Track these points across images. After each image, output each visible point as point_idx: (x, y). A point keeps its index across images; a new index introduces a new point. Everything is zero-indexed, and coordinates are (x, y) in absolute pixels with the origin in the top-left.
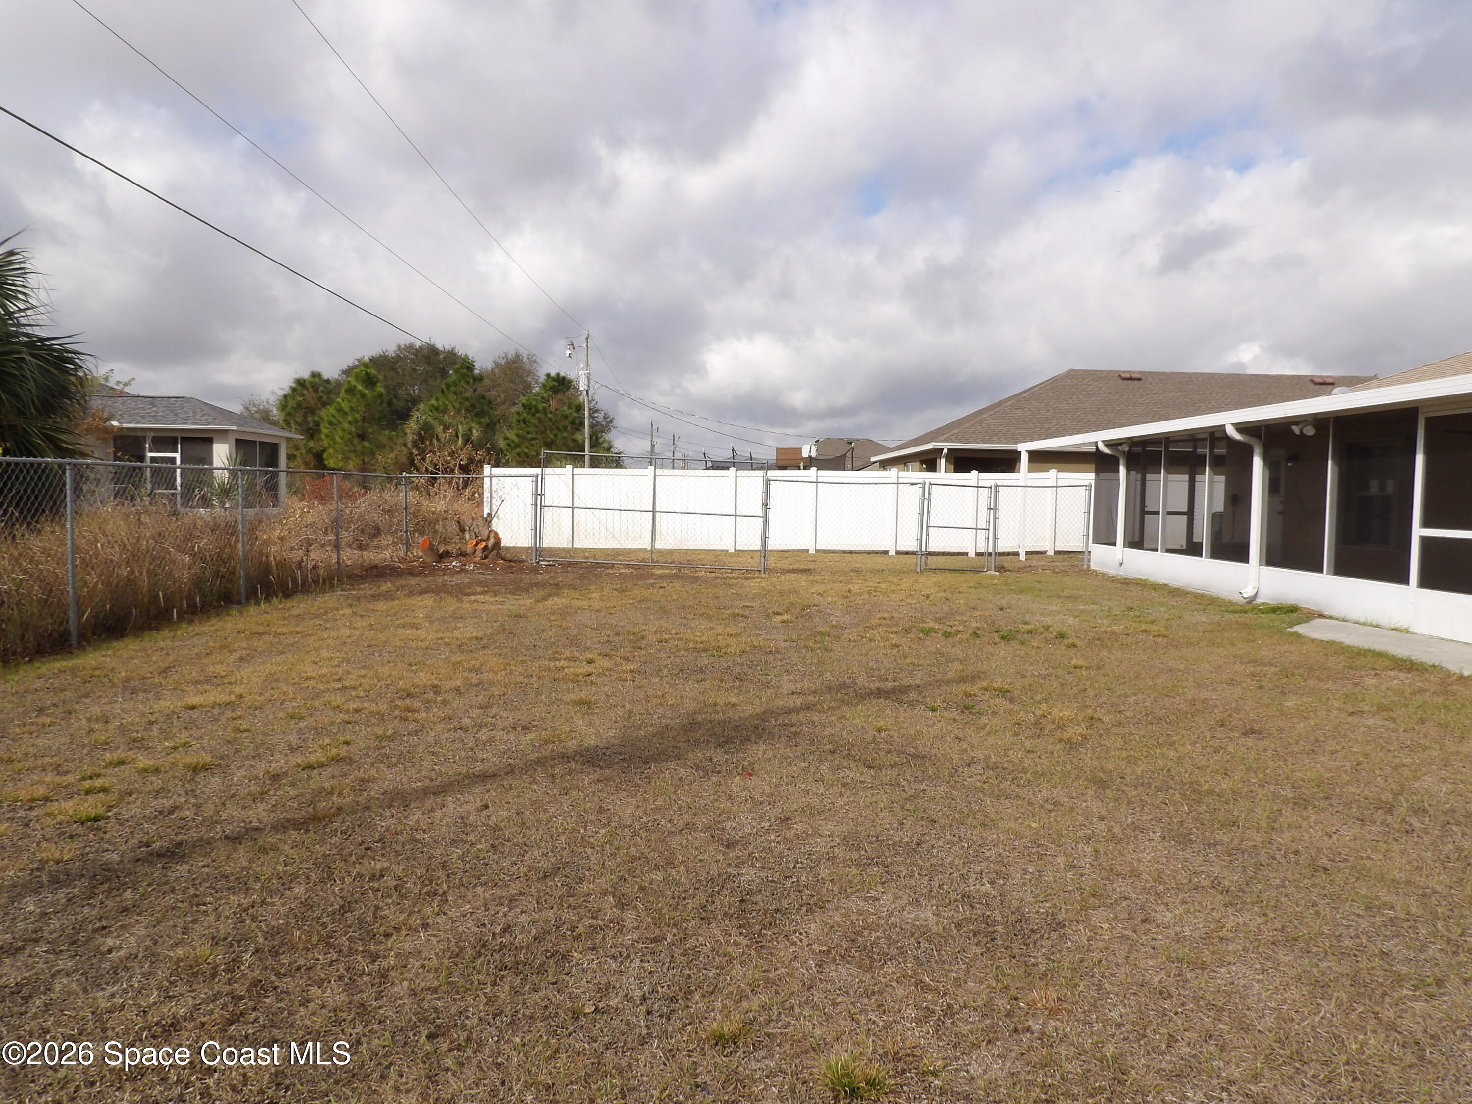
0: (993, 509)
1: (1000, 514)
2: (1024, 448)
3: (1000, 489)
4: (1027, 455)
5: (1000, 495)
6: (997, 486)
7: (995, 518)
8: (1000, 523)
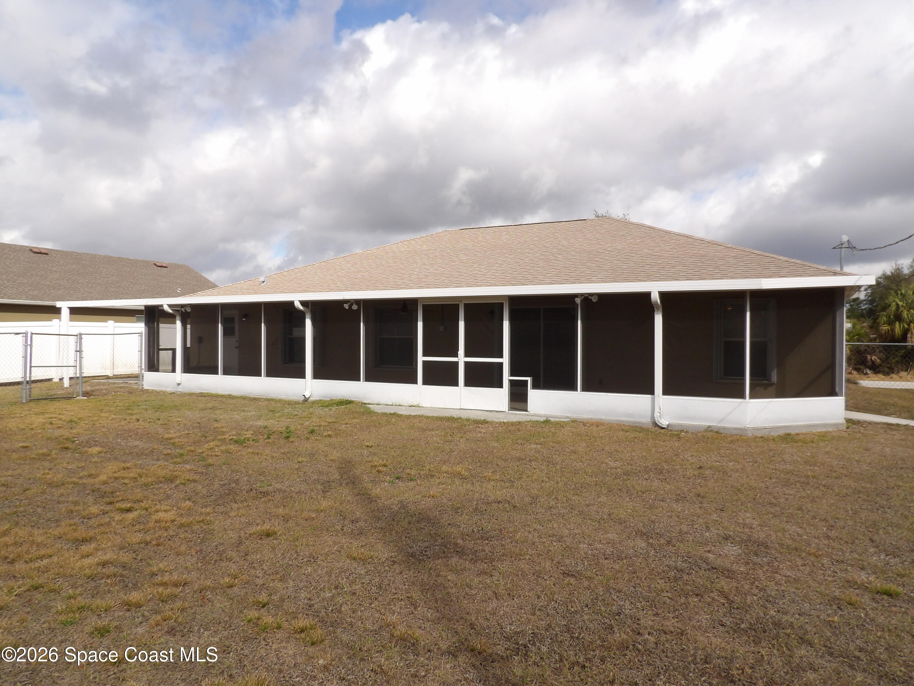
0: (79, 351)
1: (84, 354)
2: (64, 306)
3: (83, 336)
4: (68, 311)
5: (83, 340)
6: (81, 334)
7: (81, 358)
8: (84, 361)
